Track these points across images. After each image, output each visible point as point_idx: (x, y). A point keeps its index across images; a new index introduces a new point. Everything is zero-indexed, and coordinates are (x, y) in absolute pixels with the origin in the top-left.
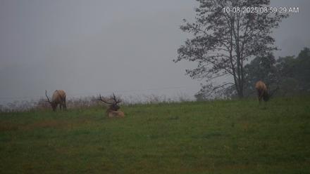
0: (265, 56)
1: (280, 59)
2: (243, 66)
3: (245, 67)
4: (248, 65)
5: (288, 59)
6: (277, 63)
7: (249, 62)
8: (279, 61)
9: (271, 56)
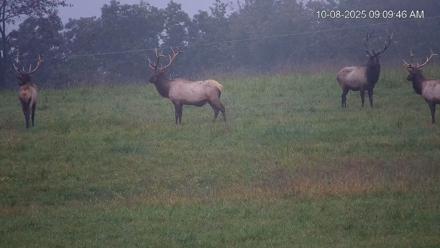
0: (46, 16)
1: (71, 23)
2: (7, 34)
3: (10, 34)
4: (14, 32)
5: (83, 22)
6: (66, 30)
7: (16, 28)
8: (68, 26)
9: (54, 17)
